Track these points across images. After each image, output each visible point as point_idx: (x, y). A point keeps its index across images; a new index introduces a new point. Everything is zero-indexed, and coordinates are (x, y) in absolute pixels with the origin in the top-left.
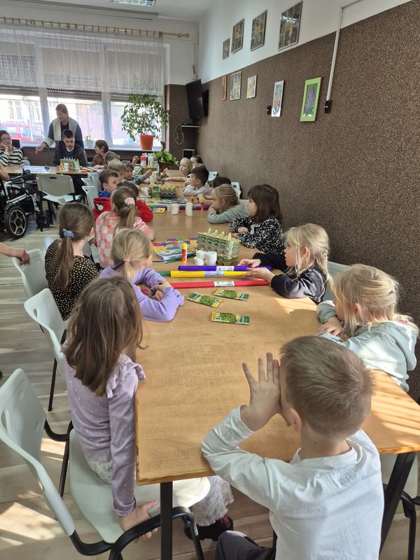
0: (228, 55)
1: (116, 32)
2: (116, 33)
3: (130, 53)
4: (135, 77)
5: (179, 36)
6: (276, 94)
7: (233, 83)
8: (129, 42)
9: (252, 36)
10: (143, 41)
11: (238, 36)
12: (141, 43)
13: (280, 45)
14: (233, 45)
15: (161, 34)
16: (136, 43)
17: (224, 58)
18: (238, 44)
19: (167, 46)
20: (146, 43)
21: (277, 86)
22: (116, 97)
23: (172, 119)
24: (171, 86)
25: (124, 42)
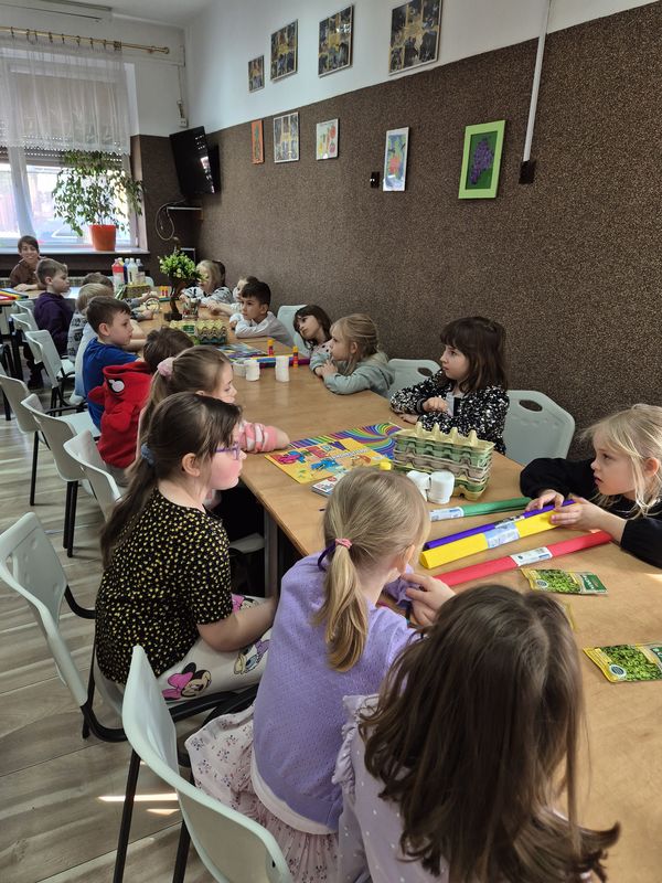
0: (262, 84)
1: (32, 38)
2: (32, 40)
3: (62, 79)
4: (75, 121)
5: (151, 51)
6: (393, 151)
7: (279, 134)
8: (60, 58)
9: (321, 50)
10: (86, 57)
11: (284, 50)
12: (81, 61)
13: (394, 65)
14: (274, 66)
15: (117, 45)
16: (72, 60)
17: (252, 88)
18: (286, 64)
19: (130, 68)
20: (90, 62)
21: (393, 138)
22: (38, 156)
23: (147, 194)
24: (143, 138)
25: (48, 57)
